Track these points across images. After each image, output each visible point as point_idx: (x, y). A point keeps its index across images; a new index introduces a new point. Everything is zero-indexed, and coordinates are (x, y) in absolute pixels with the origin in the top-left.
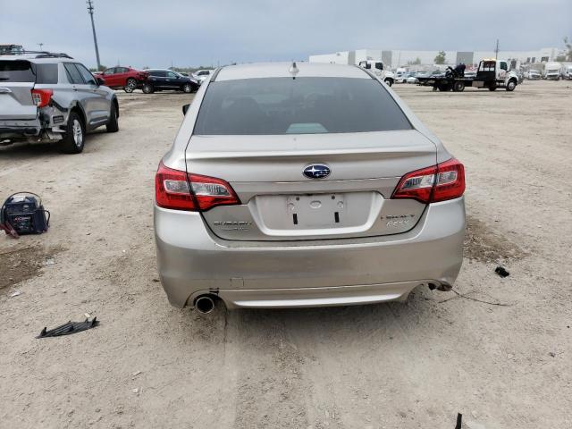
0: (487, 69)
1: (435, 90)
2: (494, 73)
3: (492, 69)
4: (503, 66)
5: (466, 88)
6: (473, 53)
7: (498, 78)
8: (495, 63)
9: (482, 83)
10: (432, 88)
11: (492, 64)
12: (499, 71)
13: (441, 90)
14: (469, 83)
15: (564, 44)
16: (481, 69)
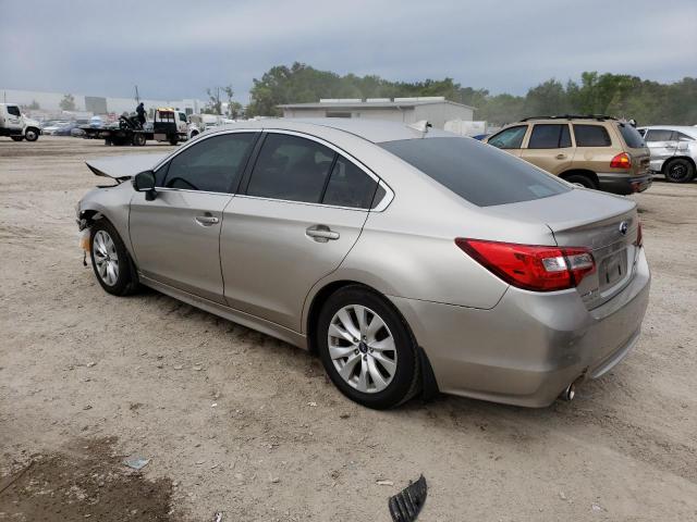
0: (165, 120)
1: (108, 144)
2: (174, 124)
3: (171, 121)
4: (183, 117)
5: (148, 142)
6: (105, 99)
7: (180, 131)
8: (173, 114)
9: (164, 136)
10: (103, 142)
11: (169, 114)
12: (179, 123)
13: (117, 144)
14: (150, 136)
15: (208, 97)
16: (159, 120)
